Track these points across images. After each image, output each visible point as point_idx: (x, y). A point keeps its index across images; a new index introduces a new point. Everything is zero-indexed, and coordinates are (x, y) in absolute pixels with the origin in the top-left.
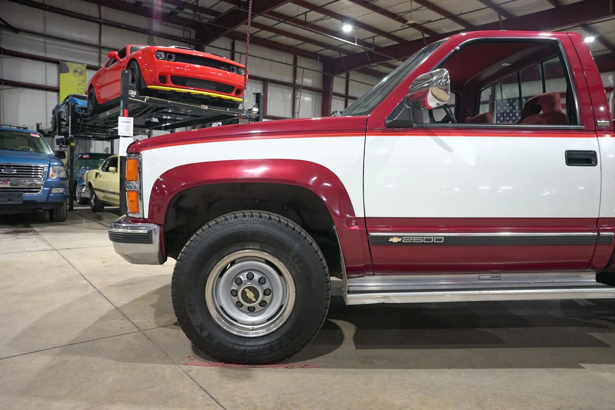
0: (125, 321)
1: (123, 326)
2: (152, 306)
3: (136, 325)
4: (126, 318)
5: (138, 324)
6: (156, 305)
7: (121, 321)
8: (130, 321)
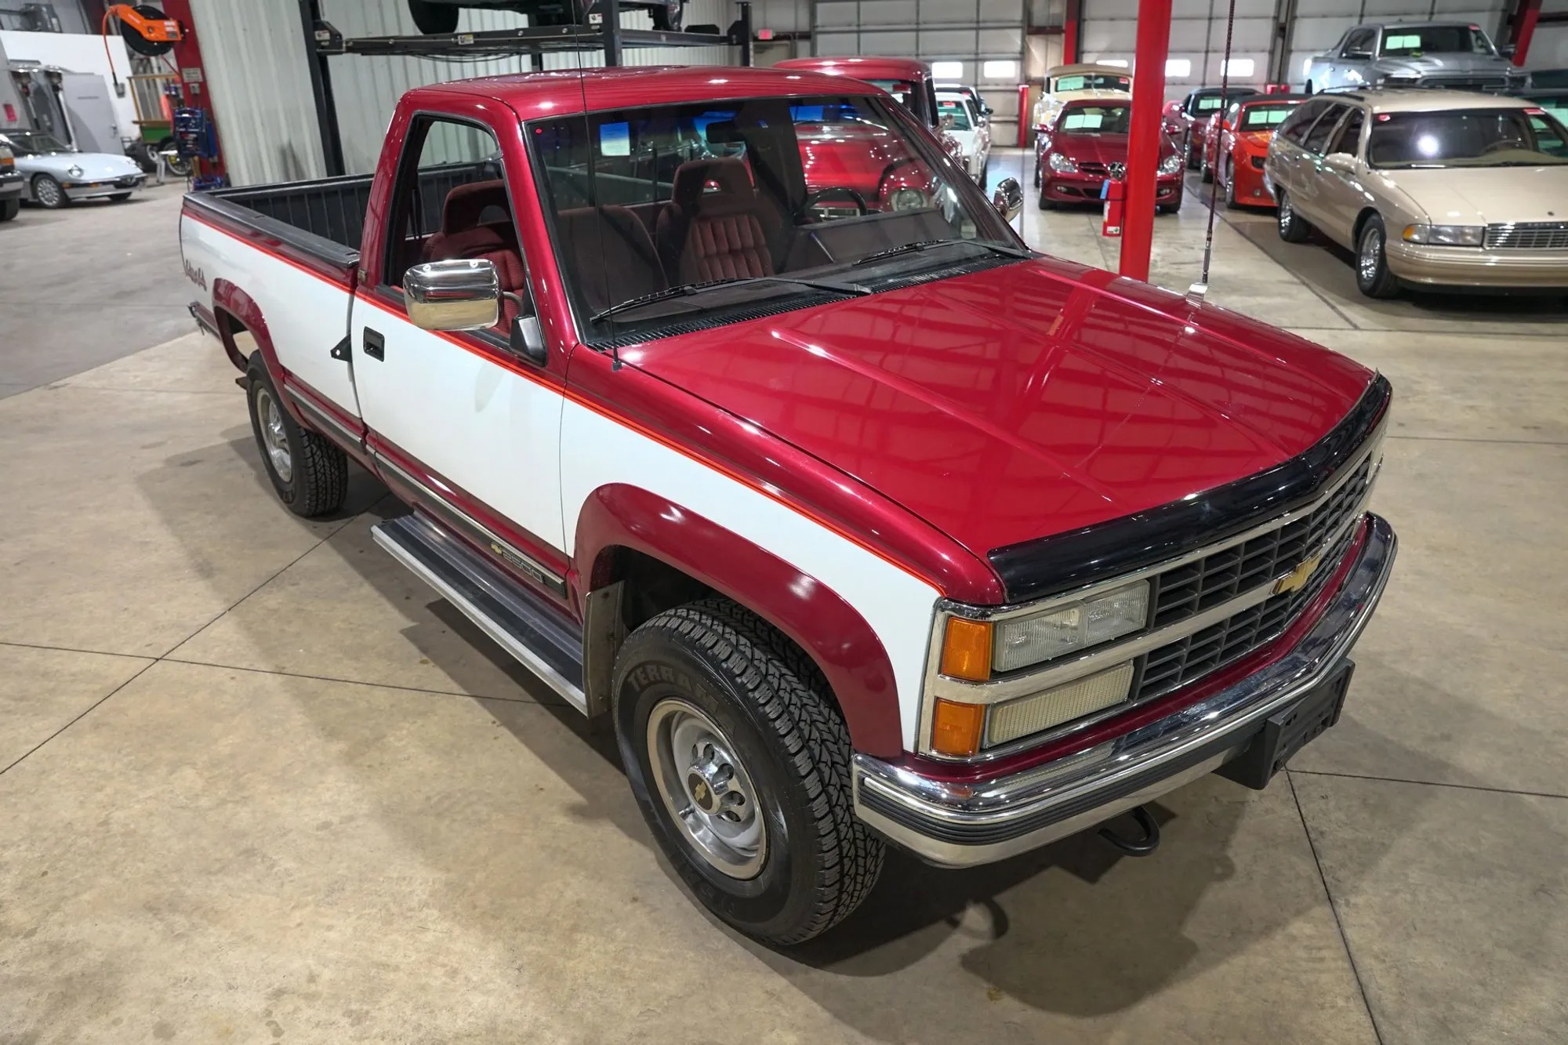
0: (1314, 824)
1: (1323, 804)
4: (1312, 835)
5: (1288, 800)
6: (1218, 870)
7: (1325, 828)
8: (1304, 817)
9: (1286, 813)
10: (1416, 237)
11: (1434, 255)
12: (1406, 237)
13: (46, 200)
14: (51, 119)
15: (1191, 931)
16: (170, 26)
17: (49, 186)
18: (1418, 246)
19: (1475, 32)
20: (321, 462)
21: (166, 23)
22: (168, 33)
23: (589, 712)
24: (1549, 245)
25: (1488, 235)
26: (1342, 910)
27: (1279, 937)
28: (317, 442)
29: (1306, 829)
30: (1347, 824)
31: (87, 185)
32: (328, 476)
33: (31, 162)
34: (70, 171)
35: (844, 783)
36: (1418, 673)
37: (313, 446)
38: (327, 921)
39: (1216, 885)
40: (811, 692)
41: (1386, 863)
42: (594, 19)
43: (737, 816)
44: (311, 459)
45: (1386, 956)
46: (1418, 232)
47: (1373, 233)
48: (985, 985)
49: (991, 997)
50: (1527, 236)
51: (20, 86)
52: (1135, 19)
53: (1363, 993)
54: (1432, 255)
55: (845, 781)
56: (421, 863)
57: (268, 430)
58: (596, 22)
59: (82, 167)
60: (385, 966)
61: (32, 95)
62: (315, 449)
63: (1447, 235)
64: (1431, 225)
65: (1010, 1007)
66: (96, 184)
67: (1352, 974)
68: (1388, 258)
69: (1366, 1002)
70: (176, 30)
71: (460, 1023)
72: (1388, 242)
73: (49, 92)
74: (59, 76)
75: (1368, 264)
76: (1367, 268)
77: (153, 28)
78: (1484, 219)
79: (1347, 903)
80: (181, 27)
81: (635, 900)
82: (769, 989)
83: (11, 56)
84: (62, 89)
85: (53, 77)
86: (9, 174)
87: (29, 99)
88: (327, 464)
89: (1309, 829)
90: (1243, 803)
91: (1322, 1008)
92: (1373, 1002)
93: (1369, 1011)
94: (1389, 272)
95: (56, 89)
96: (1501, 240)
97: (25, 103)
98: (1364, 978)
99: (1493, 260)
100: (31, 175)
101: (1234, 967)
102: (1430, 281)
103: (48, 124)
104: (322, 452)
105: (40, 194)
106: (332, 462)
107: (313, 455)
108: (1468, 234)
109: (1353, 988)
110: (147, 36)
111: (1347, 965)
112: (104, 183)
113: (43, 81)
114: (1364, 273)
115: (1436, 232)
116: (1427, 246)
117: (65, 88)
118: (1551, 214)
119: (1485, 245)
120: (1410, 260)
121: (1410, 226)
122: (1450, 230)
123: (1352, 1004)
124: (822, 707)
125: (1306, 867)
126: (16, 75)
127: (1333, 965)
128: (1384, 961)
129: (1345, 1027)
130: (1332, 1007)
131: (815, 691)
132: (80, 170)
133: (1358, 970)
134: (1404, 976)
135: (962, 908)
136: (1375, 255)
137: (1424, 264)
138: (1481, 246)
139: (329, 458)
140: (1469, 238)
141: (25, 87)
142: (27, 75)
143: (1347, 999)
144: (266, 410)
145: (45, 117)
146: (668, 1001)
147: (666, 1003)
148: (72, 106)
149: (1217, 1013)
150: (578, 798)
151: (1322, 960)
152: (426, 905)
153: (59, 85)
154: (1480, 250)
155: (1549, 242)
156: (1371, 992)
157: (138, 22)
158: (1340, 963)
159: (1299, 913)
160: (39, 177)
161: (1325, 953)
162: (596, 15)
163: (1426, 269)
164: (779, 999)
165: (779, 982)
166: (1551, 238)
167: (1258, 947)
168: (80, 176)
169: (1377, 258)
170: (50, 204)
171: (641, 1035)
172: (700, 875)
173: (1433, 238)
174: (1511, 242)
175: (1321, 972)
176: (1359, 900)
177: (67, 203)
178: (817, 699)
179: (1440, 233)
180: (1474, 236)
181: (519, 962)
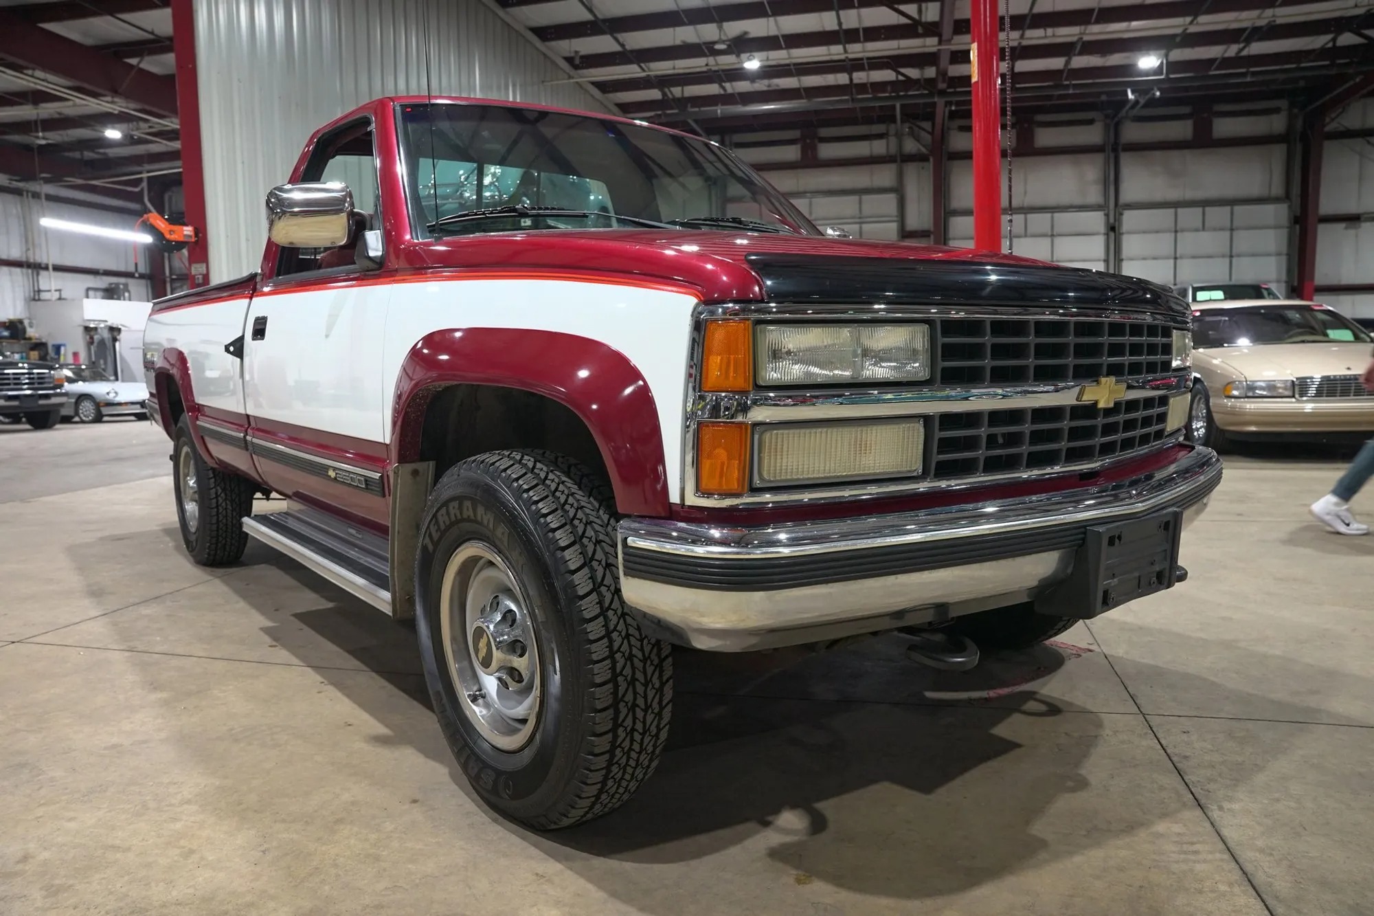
0: (1176, 751)
1: (1185, 737)
2: (1082, 784)
3: (1150, 732)
4: (1175, 759)
5: (1146, 734)
6: (1070, 784)
7: (1188, 754)
8: (1164, 746)
9: (1144, 743)
10: (1235, 393)
11: (1253, 406)
12: (1227, 394)
13: (85, 416)
14: (105, 363)
15: (1039, 829)
16: (188, 230)
17: (88, 404)
18: (1239, 400)
19: (1266, 289)
20: (224, 504)
21: (185, 228)
22: (185, 235)
23: (394, 611)
24: (1352, 394)
25: (1299, 387)
26: (1215, 814)
27: (1143, 834)
28: (222, 485)
29: (1168, 755)
30: (1212, 751)
31: (120, 404)
32: (230, 519)
33: (81, 387)
34: (108, 393)
35: (610, 561)
36: (1278, 652)
37: (218, 488)
38: (72, 814)
39: (1067, 795)
40: (591, 499)
41: (1260, 779)
42: (525, 222)
43: (520, 674)
44: (214, 501)
45: (1273, 850)
46: (1237, 389)
47: (1200, 399)
48: (794, 872)
49: (799, 881)
50: (1332, 387)
51: (88, 337)
52: (972, 238)
53: (1249, 881)
54: (1250, 406)
55: (611, 560)
56: (199, 773)
57: (186, 483)
58: (526, 224)
59: (117, 390)
60: (115, 848)
61: (95, 344)
62: (220, 491)
63: (1262, 388)
64: (1246, 381)
65: (820, 890)
66: (126, 404)
67: (1233, 864)
68: (1214, 414)
69: (1254, 888)
70: (192, 233)
71: (174, 893)
72: (1211, 401)
73: (109, 343)
74: (119, 330)
75: (1198, 426)
76: (1198, 430)
77: (174, 231)
78: (1292, 375)
79: (1221, 808)
80: (196, 234)
81: (415, 801)
82: (541, 873)
83: (87, 317)
84: (119, 340)
85: (115, 331)
86: (58, 390)
87: (92, 347)
88: (229, 507)
89: (1171, 755)
90: (1096, 737)
91: (1200, 892)
92: (1261, 889)
93: (1259, 896)
94: (1217, 428)
95: (115, 340)
96: (1312, 391)
97: (89, 350)
98: (1249, 868)
99: (1309, 407)
100: (76, 397)
101: (1089, 860)
102: (1253, 428)
103: (103, 367)
104: (226, 495)
105: (81, 411)
106: (234, 506)
107: (217, 497)
108: (1279, 388)
109: (1236, 875)
110: (168, 236)
111: (1227, 856)
112: (133, 403)
113: (106, 335)
114: (1196, 433)
115: (1251, 388)
116: (1246, 400)
117: (122, 340)
118: (1349, 369)
119: (1297, 396)
120: (1233, 412)
121: (1230, 384)
122: (1263, 384)
123: (1236, 890)
124: (601, 512)
125: (1172, 781)
126: (87, 329)
127: (1210, 857)
128: (1271, 855)
129: (1229, 908)
130: (1212, 891)
131: (595, 499)
132: (116, 393)
133: (1241, 861)
134: (1298, 867)
135: (777, 811)
136: (1203, 417)
137: (1244, 414)
138: (1293, 396)
139: (232, 501)
140: (1280, 391)
141: (92, 338)
142: (96, 329)
143: (1231, 885)
144: (187, 465)
145: (102, 362)
146: (420, 879)
147: (418, 881)
148: (123, 352)
149: (1072, 896)
150: (382, 730)
151: (1196, 852)
152: (189, 802)
153: (118, 337)
154: (1294, 400)
155: (1352, 391)
156: (1260, 878)
157: (163, 226)
158: (1218, 856)
159: (1164, 815)
160: (83, 398)
161: (1197, 847)
162: (527, 220)
163: (1248, 418)
164: (549, 881)
165: (553, 867)
166: (1353, 388)
167: (1120, 842)
168: (115, 397)
169: (1205, 420)
170: (87, 419)
171: (379, 907)
172: (483, 762)
173: (1250, 391)
174: (1319, 393)
175: (1195, 862)
176: (1236, 806)
177: (98, 419)
178: (597, 505)
179: (1256, 388)
180: (1285, 389)
181: (266, 846)
